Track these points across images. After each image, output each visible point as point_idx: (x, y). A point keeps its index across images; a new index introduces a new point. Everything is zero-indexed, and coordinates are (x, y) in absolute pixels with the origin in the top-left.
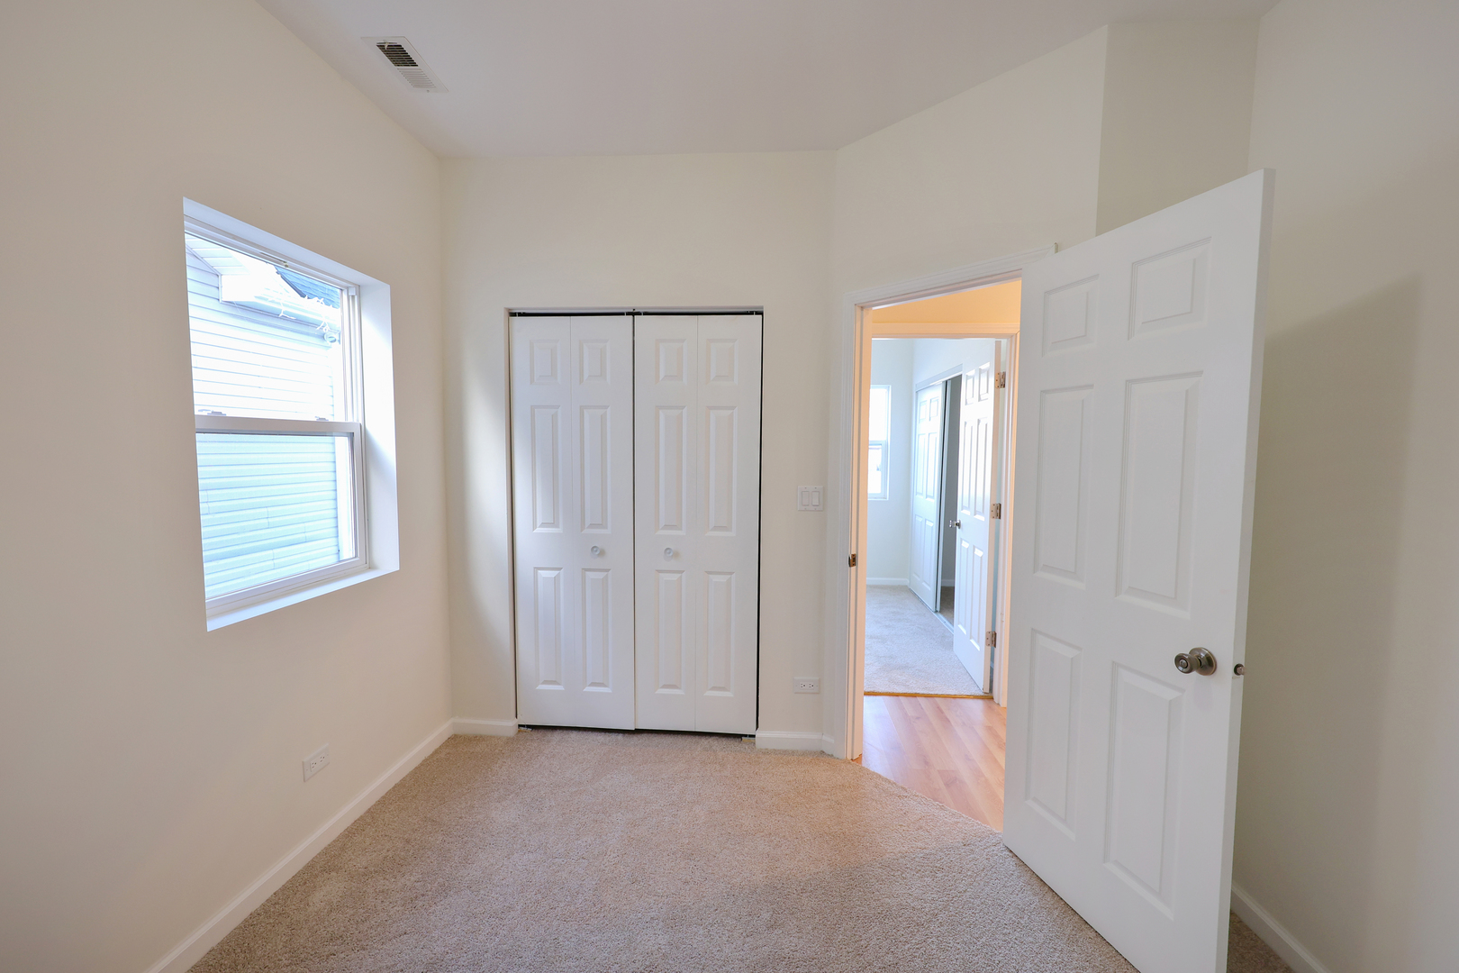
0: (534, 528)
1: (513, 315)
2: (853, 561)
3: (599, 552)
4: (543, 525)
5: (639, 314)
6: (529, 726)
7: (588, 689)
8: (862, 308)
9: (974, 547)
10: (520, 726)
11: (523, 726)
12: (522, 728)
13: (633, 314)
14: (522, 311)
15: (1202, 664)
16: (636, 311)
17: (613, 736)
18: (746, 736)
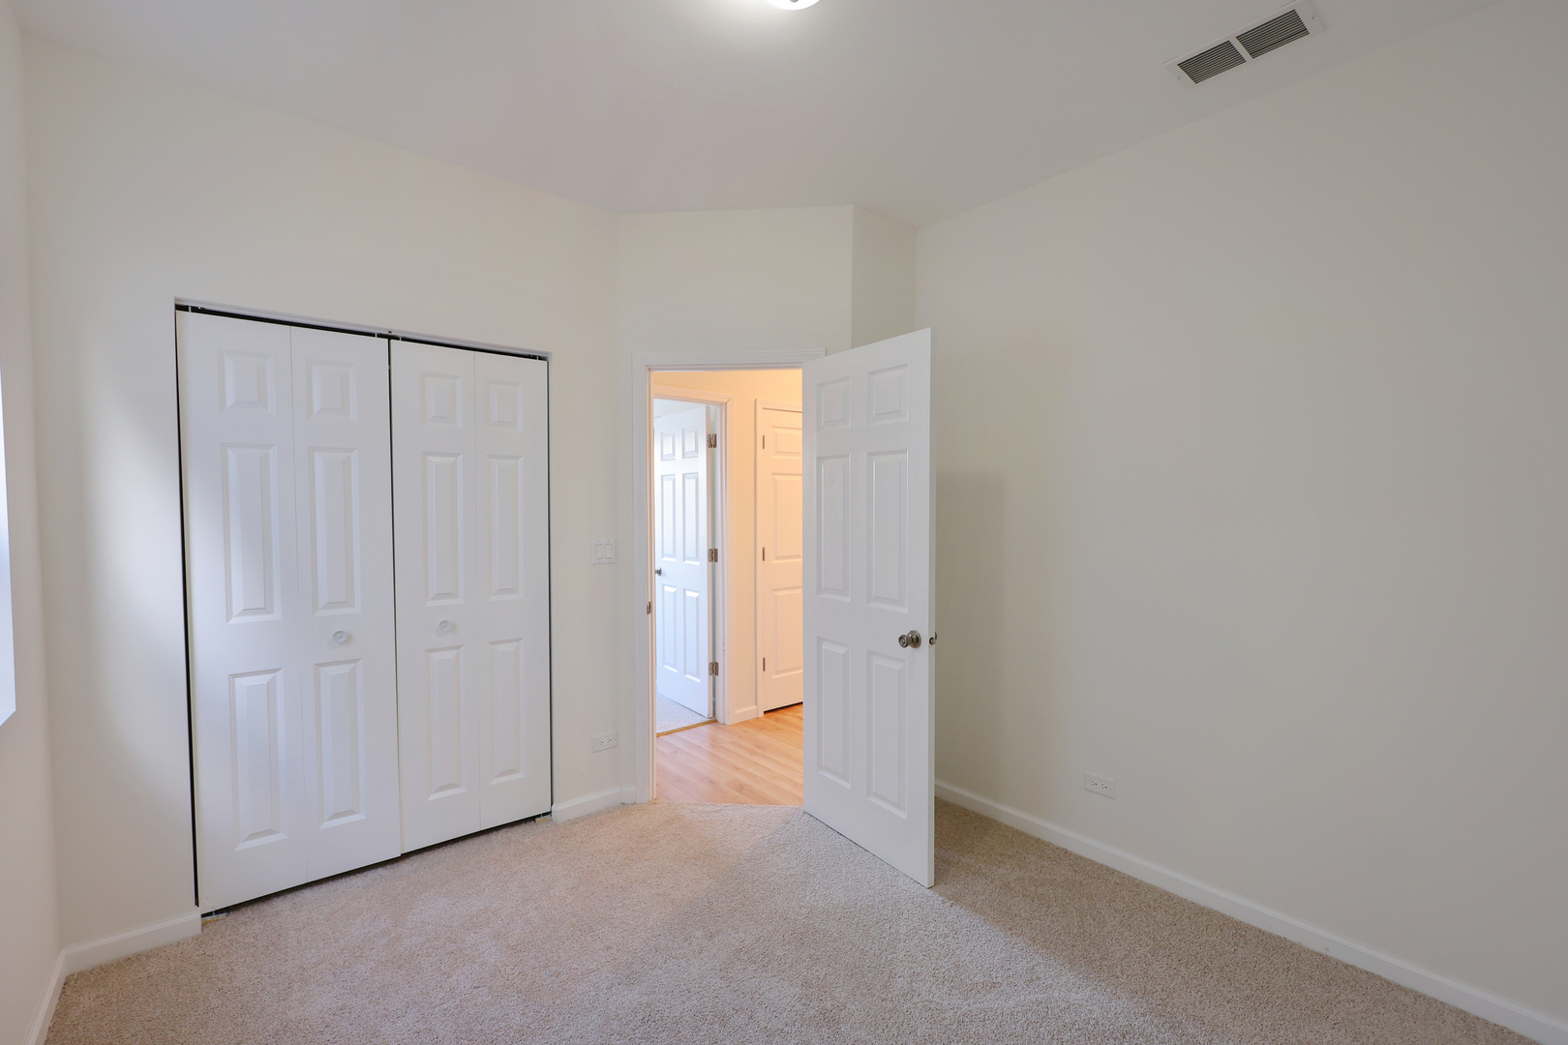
0: (229, 616)
1: (184, 308)
2: (649, 608)
3: (342, 637)
4: (246, 611)
5: (397, 338)
6: (218, 912)
7: (327, 825)
8: (650, 369)
9: (685, 590)
10: (203, 916)
11: (210, 914)
12: (209, 918)
13: (390, 337)
14: (200, 306)
15: (913, 641)
16: (393, 334)
17: (371, 874)
18: (539, 816)
